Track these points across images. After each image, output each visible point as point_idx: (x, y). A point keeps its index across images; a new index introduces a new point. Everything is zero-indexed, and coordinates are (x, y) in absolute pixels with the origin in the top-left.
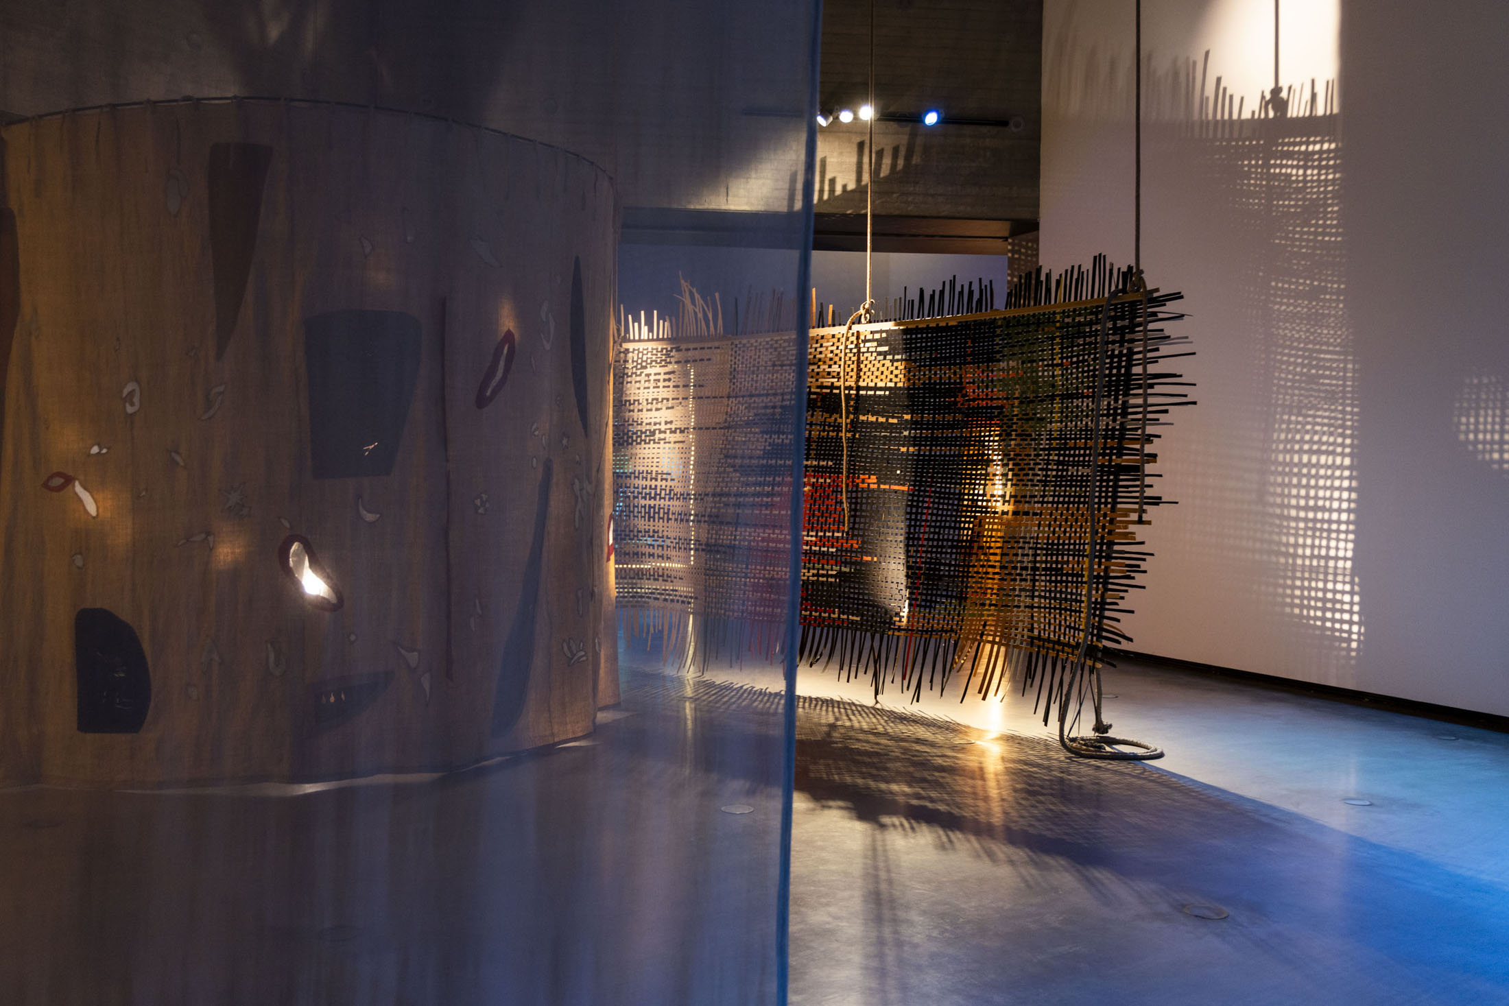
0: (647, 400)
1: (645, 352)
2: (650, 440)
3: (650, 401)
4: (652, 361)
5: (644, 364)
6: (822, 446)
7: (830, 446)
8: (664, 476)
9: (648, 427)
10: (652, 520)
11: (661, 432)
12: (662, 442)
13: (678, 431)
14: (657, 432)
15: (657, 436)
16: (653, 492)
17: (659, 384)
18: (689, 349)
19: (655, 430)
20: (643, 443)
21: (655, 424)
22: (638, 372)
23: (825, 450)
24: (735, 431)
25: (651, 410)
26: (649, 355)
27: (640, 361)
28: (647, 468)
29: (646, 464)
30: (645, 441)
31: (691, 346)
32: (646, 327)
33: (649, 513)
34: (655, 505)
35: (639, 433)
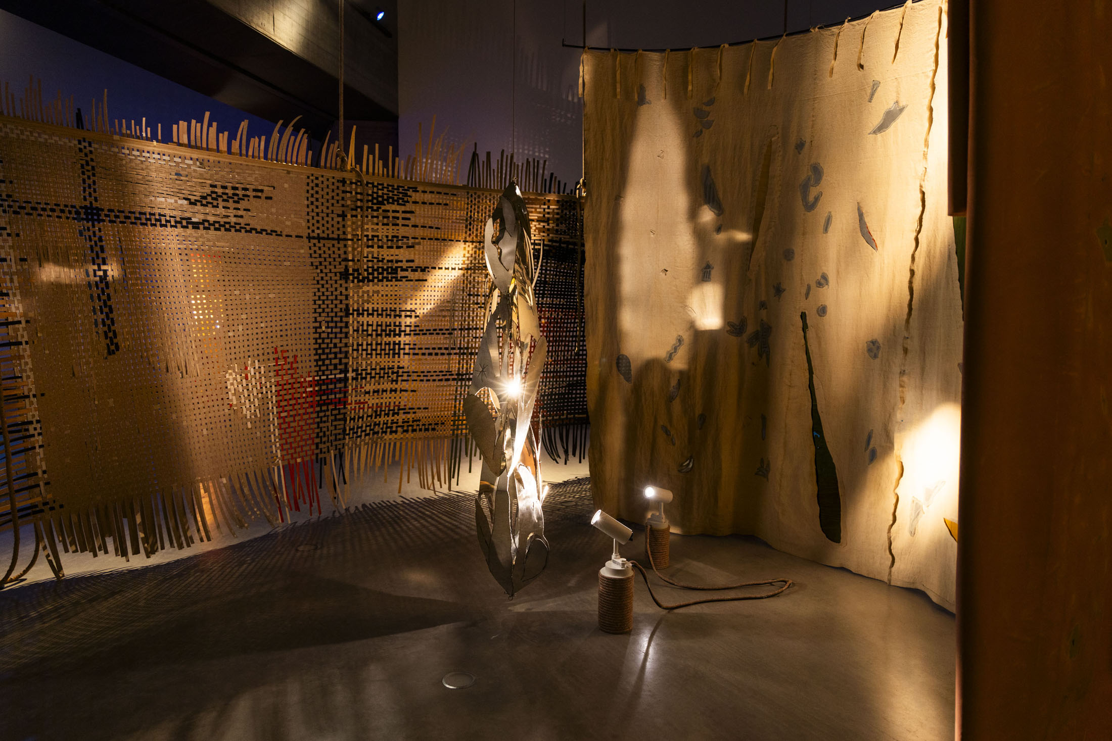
0: (387, 237)
1: (380, 187)
2: (392, 278)
3: (390, 238)
4: (389, 198)
5: (380, 199)
6: (555, 288)
7: (561, 288)
8: (408, 313)
9: (390, 264)
10: (397, 356)
11: (403, 270)
12: (404, 280)
13: (419, 269)
14: (399, 269)
15: (401, 274)
16: (397, 329)
17: (398, 222)
18: (426, 192)
19: (397, 268)
20: (385, 280)
21: (397, 261)
22: (375, 207)
23: (557, 291)
24: (474, 273)
25: (392, 247)
26: (385, 191)
27: (375, 195)
28: (391, 306)
29: (389, 301)
30: (387, 278)
31: (428, 189)
32: (381, 162)
33: (394, 349)
34: (400, 341)
35: (380, 270)
